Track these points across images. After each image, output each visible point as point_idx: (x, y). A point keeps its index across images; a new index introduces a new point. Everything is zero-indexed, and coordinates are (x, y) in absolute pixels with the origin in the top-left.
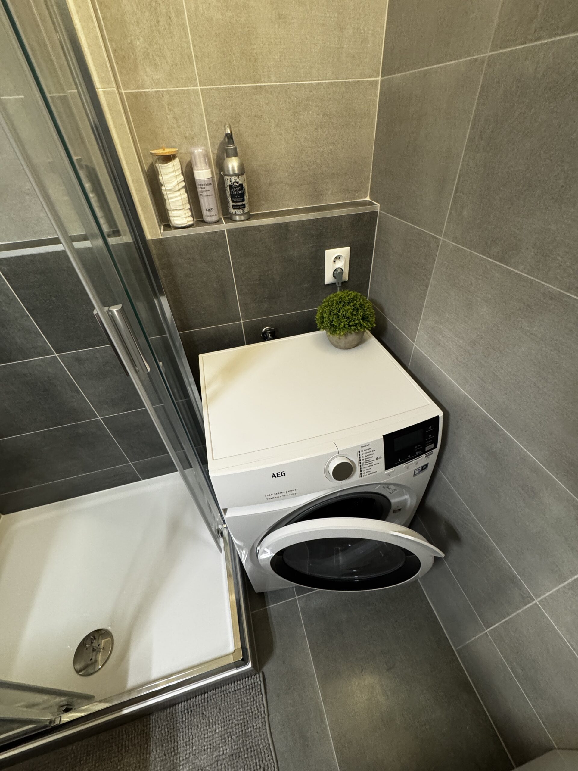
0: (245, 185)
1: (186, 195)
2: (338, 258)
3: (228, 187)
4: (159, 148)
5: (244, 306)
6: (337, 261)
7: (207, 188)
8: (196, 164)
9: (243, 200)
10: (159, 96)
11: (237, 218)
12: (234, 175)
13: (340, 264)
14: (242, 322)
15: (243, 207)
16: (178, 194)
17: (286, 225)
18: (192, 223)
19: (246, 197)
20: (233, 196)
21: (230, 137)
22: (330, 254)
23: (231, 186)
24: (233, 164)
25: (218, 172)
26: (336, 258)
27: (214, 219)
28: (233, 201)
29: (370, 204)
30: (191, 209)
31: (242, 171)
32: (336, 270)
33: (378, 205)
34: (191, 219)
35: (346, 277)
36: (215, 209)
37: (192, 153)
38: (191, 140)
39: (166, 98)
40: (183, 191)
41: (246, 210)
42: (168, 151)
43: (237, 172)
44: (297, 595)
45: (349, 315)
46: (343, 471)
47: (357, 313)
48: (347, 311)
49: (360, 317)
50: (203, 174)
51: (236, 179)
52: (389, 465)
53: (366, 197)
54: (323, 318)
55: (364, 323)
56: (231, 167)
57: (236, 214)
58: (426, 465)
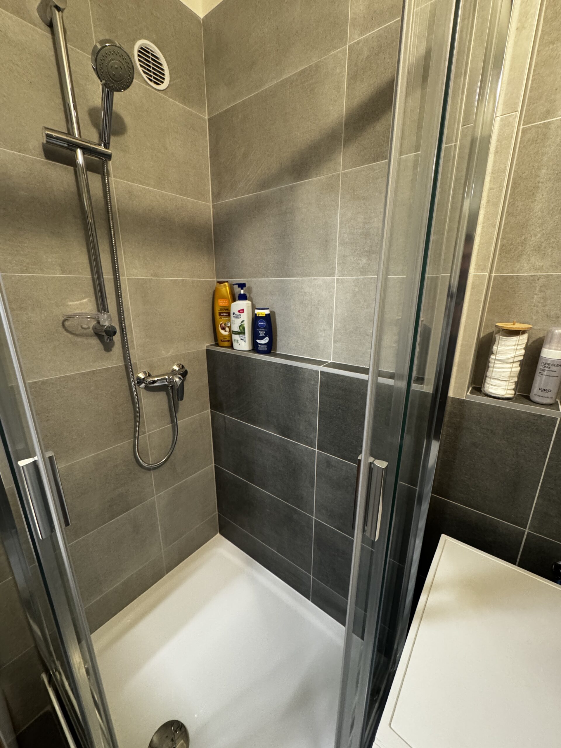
1: (518, 369)
7: (554, 368)
8: (550, 342)
14: (527, 531)
27: (547, 401)
36: (555, 390)
37: (549, 332)
39: (542, 281)
40: (517, 364)
42: (518, 326)
50: (555, 353)
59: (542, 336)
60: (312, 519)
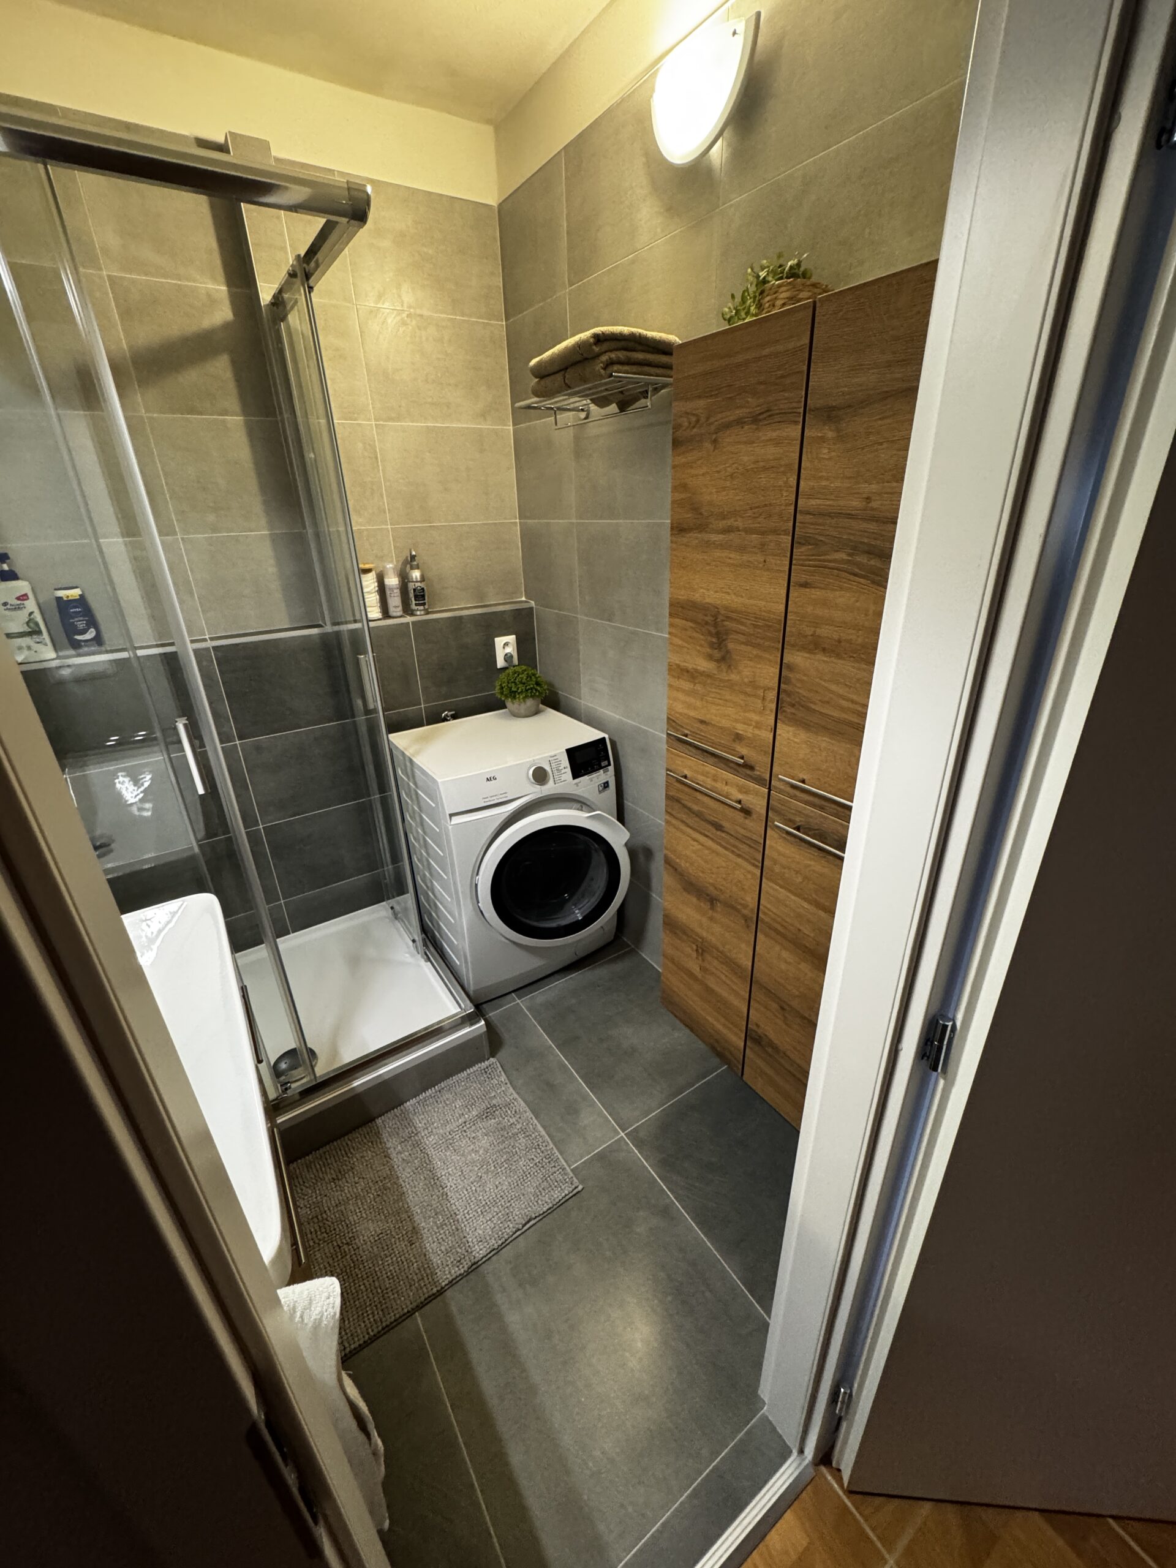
0: (425, 588)
1: (378, 597)
2: (506, 644)
3: (412, 591)
4: (361, 563)
5: (425, 689)
6: (506, 647)
7: (395, 591)
8: (387, 574)
9: (424, 600)
10: (360, 532)
11: (418, 613)
12: (417, 582)
13: (509, 650)
14: (423, 706)
15: (424, 604)
16: (374, 595)
17: (461, 618)
18: (381, 617)
19: (426, 598)
20: (415, 597)
21: (413, 558)
22: (499, 641)
23: (415, 590)
24: (416, 574)
25: (402, 579)
26: (505, 644)
28: (415, 600)
29: (526, 602)
30: (381, 607)
31: (423, 579)
32: (506, 655)
33: (533, 602)
34: (380, 614)
35: (516, 661)
37: (384, 567)
38: (381, 558)
40: (377, 593)
41: (426, 607)
42: (367, 566)
43: (419, 579)
44: (519, 999)
45: (524, 681)
46: (540, 776)
47: (531, 680)
48: (522, 678)
49: (534, 683)
50: (392, 581)
51: (419, 584)
52: (575, 776)
53: (522, 597)
54: (502, 688)
55: (538, 688)
56: (414, 577)
57: (418, 610)
58: (607, 782)
59: (379, 571)
60: (260, 829)
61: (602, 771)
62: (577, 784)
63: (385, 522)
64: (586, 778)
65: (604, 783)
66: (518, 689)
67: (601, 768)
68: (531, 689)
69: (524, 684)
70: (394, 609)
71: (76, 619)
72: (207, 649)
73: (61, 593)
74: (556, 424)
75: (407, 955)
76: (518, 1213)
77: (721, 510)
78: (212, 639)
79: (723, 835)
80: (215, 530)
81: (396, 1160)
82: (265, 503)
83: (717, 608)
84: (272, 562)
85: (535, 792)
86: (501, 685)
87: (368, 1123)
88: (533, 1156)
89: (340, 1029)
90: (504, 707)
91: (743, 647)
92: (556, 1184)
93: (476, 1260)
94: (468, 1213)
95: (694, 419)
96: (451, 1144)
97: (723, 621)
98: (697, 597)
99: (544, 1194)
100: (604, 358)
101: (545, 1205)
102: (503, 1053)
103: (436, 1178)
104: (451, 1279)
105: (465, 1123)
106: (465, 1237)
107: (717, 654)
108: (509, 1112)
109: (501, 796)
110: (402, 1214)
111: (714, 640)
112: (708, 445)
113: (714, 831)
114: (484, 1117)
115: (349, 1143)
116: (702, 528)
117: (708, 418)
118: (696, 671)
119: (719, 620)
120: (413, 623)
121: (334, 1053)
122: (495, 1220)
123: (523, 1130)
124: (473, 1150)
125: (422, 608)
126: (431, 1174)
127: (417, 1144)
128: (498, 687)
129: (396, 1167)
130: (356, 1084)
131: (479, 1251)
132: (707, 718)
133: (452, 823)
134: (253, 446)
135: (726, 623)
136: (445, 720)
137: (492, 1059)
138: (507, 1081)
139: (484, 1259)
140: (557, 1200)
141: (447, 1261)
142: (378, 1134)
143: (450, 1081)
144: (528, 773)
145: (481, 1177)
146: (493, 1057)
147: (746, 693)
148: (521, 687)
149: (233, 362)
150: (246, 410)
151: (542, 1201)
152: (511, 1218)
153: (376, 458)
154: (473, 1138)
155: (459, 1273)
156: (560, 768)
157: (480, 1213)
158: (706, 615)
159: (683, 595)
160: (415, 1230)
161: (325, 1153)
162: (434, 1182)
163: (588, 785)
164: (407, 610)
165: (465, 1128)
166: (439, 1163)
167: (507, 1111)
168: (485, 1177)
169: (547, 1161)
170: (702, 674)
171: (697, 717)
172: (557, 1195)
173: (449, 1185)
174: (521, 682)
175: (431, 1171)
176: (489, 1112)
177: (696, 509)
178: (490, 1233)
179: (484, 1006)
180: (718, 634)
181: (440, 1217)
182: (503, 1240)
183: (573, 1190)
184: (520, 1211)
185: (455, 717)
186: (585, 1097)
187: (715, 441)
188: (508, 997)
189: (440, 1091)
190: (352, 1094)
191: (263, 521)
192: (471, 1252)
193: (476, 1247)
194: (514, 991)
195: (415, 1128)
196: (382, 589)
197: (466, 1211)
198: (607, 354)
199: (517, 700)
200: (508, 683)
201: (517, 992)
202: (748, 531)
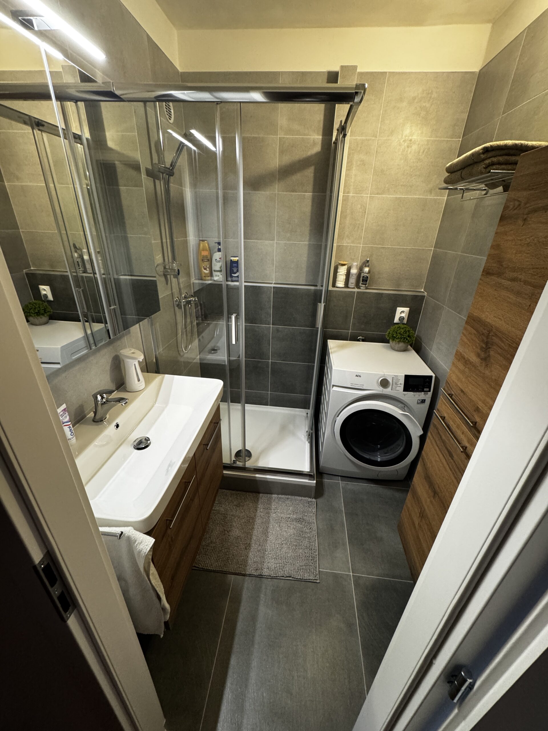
0: (369, 277)
1: (345, 277)
2: (403, 312)
4: (341, 261)
5: (354, 324)
6: (402, 313)
7: (354, 276)
8: (353, 268)
9: (367, 282)
10: (347, 246)
11: (362, 288)
12: (366, 273)
13: (403, 315)
14: (350, 331)
15: (366, 284)
16: (343, 276)
17: (382, 294)
18: (343, 287)
19: (368, 281)
20: (363, 280)
21: (368, 261)
22: (399, 309)
23: (363, 277)
24: (366, 270)
25: (359, 271)
26: (402, 312)
27: (352, 287)
28: (362, 282)
29: (423, 292)
30: (345, 282)
31: (369, 272)
32: (401, 317)
33: (426, 293)
34: (344, 285)
35: (405, 321)
36: (354, 283)
37: (353, 264)
38: (353, 260)
39: (349, 247)
40: (345, 275)
41: (366, 286)
42: (344, 263)
43: (367, 272)
44: (341, 481)
45: (402, 333)
46: (384, 383)
47: (406, 333)
48: (401, 331)
49: (407, 335)
50: (354, 271)
51: (366, 274)
52: (405, 390)
53: (422, 289)
54: (389, 333)
55: (408, 338)
56: (365, 270)
57: (362, 286)
58: (425, 400)
59: (350, 265)
60: (269, 362)
61: (423, 393)
62: (405, 395)
63: (360, 243)
64: (412, 393)
65: (422, 400)
66: (397, 336)
67: (423, 391)
68: (404, 338)
69: (401, 334)
70: (351, 284)
71: (234, 268)
72: (271, 287)
73: (232, 258)
74: (462, 198)
75: (303, 436)
76: (287, 570)
77: (514, 266)
78: (275, 284)
79: (452, 461)
80: (289, 240)
81: (259, 513)
82: (311, 230)
83: (492, 327)
84: (306, 255)
85: (379, 390)
86: (389, 332)
87: (257, 493)
88: (307, 552)
89: (265, 451)
90: (388, 342)
91: (499, 357)
92: (309, 571)
93: (262, 574)
94: (270, 554)
95: (517, 203)
96: (279, 522)
97: (493, 336)
98: (483, 316)
99: (302, 571)
100: (487, 162)
101: (300, 576)
102: (320, 500)
103: (267, 531)
104: (250, 573)
105: (289, 518)
106: (264, 562)
107: (483, 355)
108: (308, 526)
109: (360, 386)
110: (249, 535)
111: (484, 346)
112: (520, 222)
113: (448, 456)
114: (297, 521)
115: (248, 496)
116: (499, 275)
117: (526, 204)
118: (469, 360)
119: (490, 334)
120: (357, 292)
121: (257, 459)
122: (278, 565)
123: (309, 538)
124: (286, 531)
125: (364, 286)
126: (266, 528)
127: (268, 513)
128: (388, 332)
129: (257, 516)
130: (257, 476)
131: (266, 572)
132: (466, 390)
133: (333, 389)
134: (312, 206)
135: (494, 338)
136: (358, 340)
137: (314, 500)
138: (315, 513)
139: (265, 577)
140: (305, 578)
141: (253, 566)
142: (258, 499)
143: (293, 497)
144: (378, 380)
145: (282, 544)
146: (315, 499)
147: (490, 385)
148: (399, 336)
149: (315, 169)
150: (314, 192)
151: (299, 573)
152: (284, 569)
153: (365, 212)
154: (289, 526)
155: (254, 574)
156: (398, 383)
157: (274, 558)
158: (485, 329)
159: (477, 313)
160: (249, 545)
161: (238, 494)
162: (266, 532)
163: (412, 397)
164: (358, 286)
165: (288, 520)
166: (271, 526)
167: (307, 525)
168: (284, 545)
169: (311, 558)
170: (471, 363)
171: (461, 387)
172: (306, 576)
173: (270, 537)
174: (400, 333)
175: (267, 527)
176: (299, 520)
177: (500, 262)
178: (273, 569)
179: (325, 475)
180: (487, 343)
181: (260, 547)
182: (276, 575)
183: (314, 580)
184: (288, 570)
185: (363, 340)
186: (344, 544)
187: (525, 220)
188: (337, 477)
189: (287, 499)
190: (255, 479)
191: (308, 238)
192: (263, 570)
193: (265, 570)
194: (341, 476)
195: (271, 506)
196: (348, 274)
197: (269, 553)
198: (491, 159)
199: (394, 342)
200: (393, 332)
201: (341, 477)
202: (526, 282)
